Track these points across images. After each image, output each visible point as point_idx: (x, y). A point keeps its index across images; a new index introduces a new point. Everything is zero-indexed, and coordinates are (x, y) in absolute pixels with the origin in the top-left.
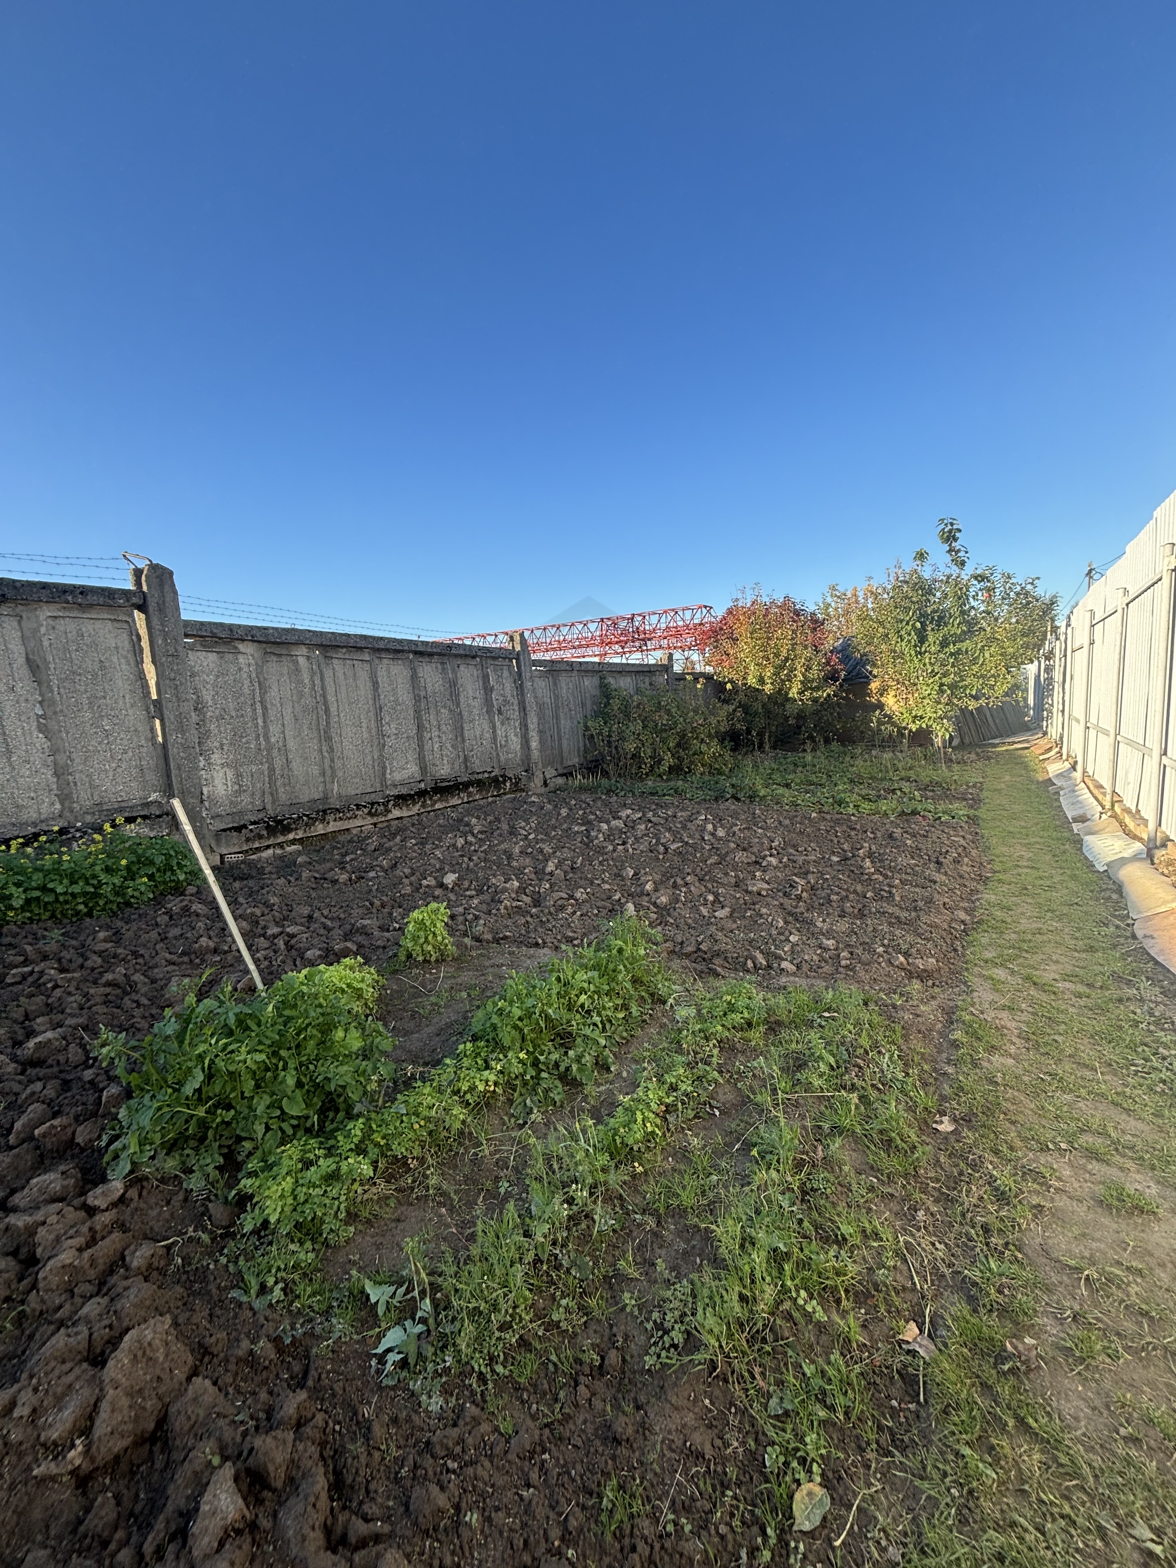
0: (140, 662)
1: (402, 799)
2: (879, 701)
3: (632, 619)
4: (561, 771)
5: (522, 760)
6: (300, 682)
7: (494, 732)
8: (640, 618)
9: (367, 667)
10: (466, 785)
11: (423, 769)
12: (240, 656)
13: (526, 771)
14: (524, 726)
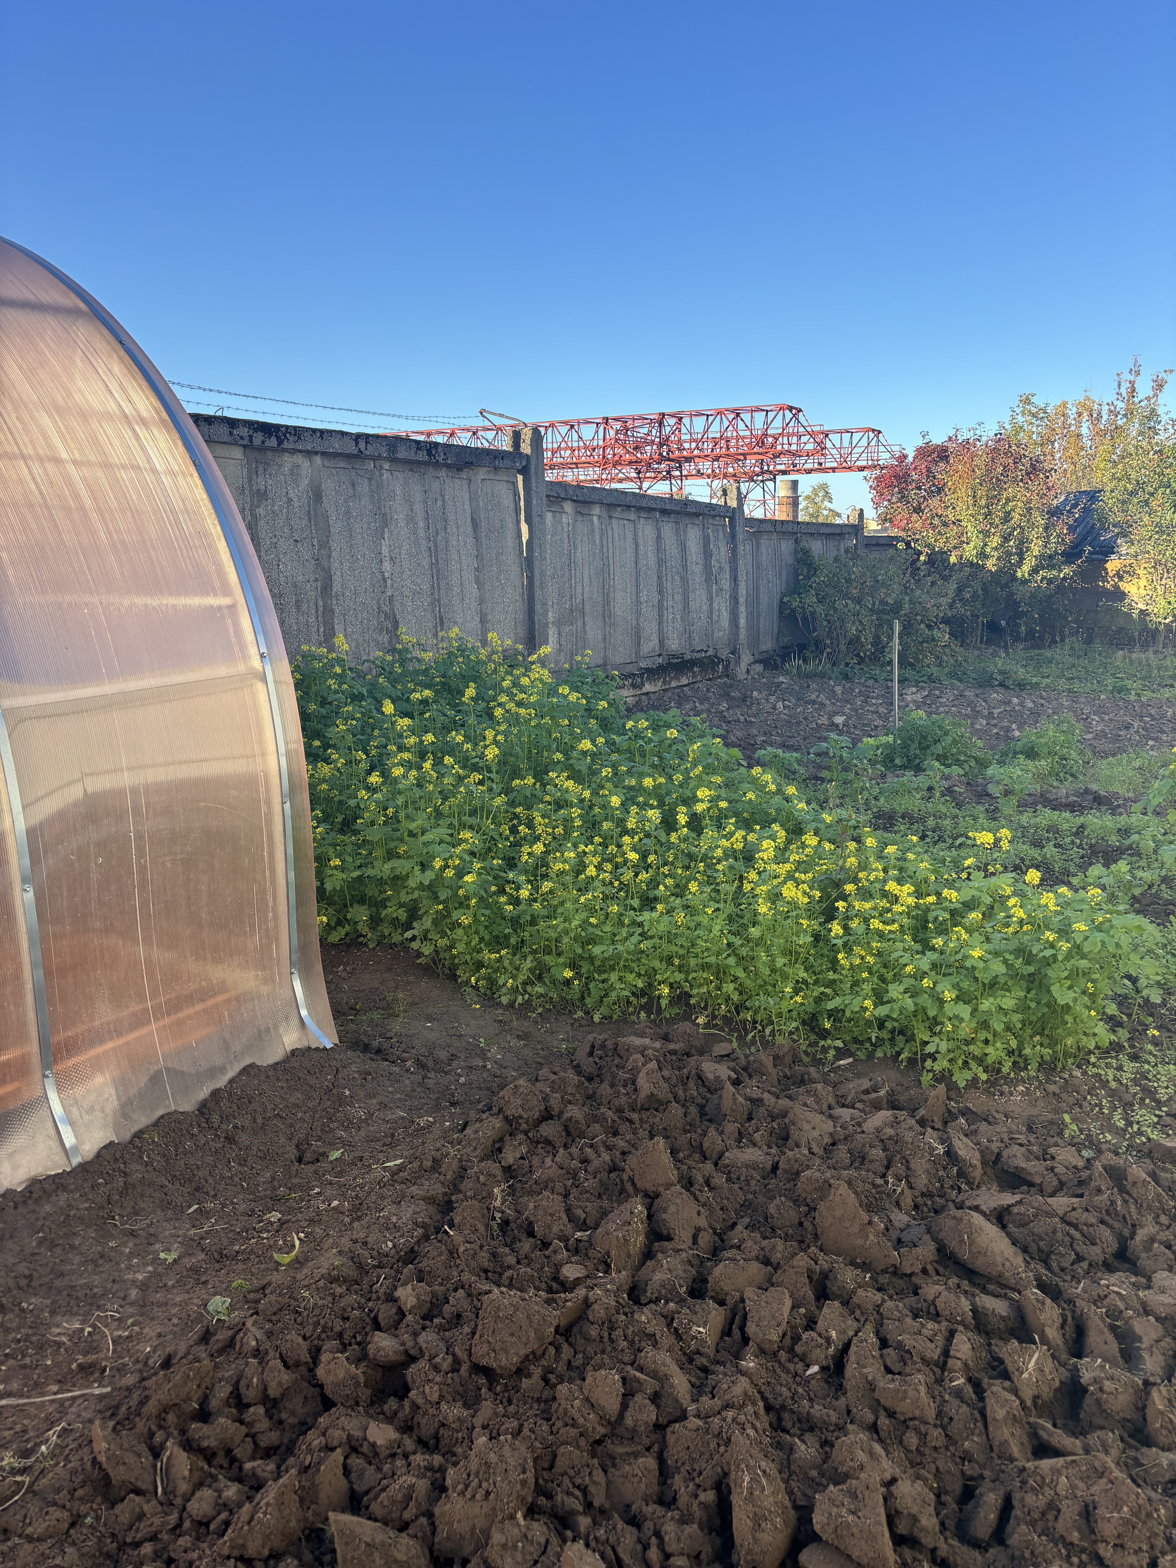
0: (518, 522)
1: (652, 673)
2: (1116, 587)
3: (661, 424)
4: (757, 657)
5: (729, 640)
6: (595, 544)
7: (711, 605)
8: (672, 421)
9: (629, 526)
10: (693, 663)
11: (661, 642)
12: (564, 516)
13: (732, 653)
14: (735, 599)
